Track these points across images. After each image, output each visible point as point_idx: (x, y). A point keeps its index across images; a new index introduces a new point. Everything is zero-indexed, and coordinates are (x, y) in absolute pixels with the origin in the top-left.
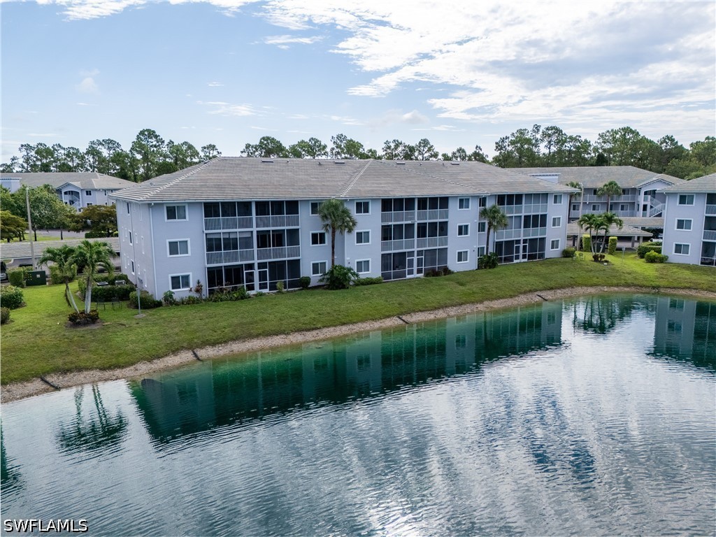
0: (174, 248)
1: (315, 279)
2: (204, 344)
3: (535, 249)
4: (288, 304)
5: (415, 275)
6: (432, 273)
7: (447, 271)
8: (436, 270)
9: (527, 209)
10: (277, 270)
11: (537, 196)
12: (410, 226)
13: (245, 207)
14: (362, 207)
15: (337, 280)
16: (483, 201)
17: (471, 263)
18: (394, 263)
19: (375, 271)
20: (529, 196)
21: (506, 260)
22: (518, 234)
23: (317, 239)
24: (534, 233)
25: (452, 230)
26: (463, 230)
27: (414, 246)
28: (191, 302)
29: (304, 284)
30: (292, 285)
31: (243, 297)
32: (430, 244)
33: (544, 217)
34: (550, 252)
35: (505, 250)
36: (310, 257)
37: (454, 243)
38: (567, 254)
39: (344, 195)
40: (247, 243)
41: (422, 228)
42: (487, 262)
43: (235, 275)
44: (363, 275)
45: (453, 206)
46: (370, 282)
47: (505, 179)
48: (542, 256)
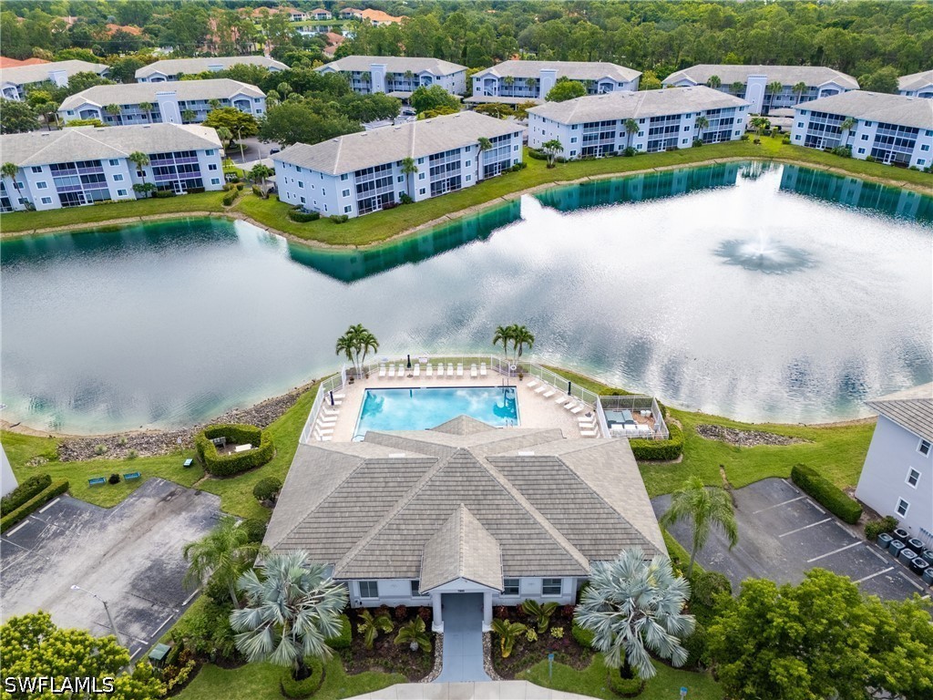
0: (573, 140)
1: (620, 152)
2: (590, 175)
3: (725, 136)
4: (612, 162)
5: (662, 150)
6: (670, 150)
7: (676, 148)
8: (672, 147)
9: (722, 116)
10: (605, 148)
11: (729, 109)
12: (662, 128)
13: (597, 124)
14: (642, 121)
15: (629, 153)
16: (698, 114)
17: (689, 144)
18: (653, 145)
19: (644, 149)
20: (724, 109)
21: (709, 142)
22: (717, 129)
23: (622, 135)
24: (725, 128)
25: (682, 129)
26: (686, 129)
27: (663, 137)
28: (577, 161)
29: (615, 154)
30: (610, 154)
31: (595, 159)
32: (670, 136)
33: (732, 119)
34: (733, 137)
35: (709, 137)
36: (618, 142)
37: (682, 135)
38: (743, 138)
39: (635, 117)
40: (596, 138)
41: (667, 128)
42: (697, 144)
43: (590, 150)
44: (640, 150)
45: (683, 118)
46: (642, 154)
47: (715, 99)
48: (728, 139)
